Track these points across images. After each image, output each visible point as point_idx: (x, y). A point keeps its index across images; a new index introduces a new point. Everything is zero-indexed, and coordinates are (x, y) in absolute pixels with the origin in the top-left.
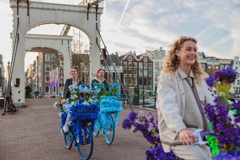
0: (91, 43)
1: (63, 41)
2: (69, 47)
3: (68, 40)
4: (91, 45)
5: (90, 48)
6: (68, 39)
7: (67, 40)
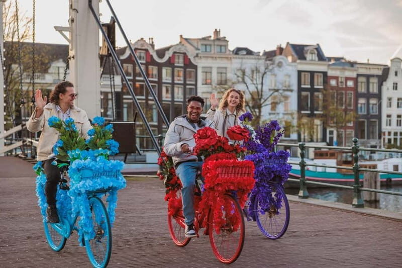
0: (73, 8)
4: (74, 13)
5: (73, 21)
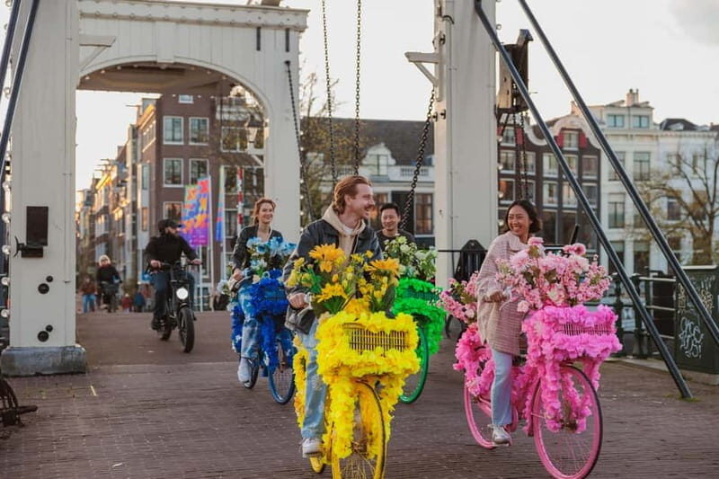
0: (444, 14)
1: (262, 31)
2: (288, 63)
3: (287, 30)
4: (443, 25)
5: (442, 40)
6: (286, 23)
7: (280, 27)
